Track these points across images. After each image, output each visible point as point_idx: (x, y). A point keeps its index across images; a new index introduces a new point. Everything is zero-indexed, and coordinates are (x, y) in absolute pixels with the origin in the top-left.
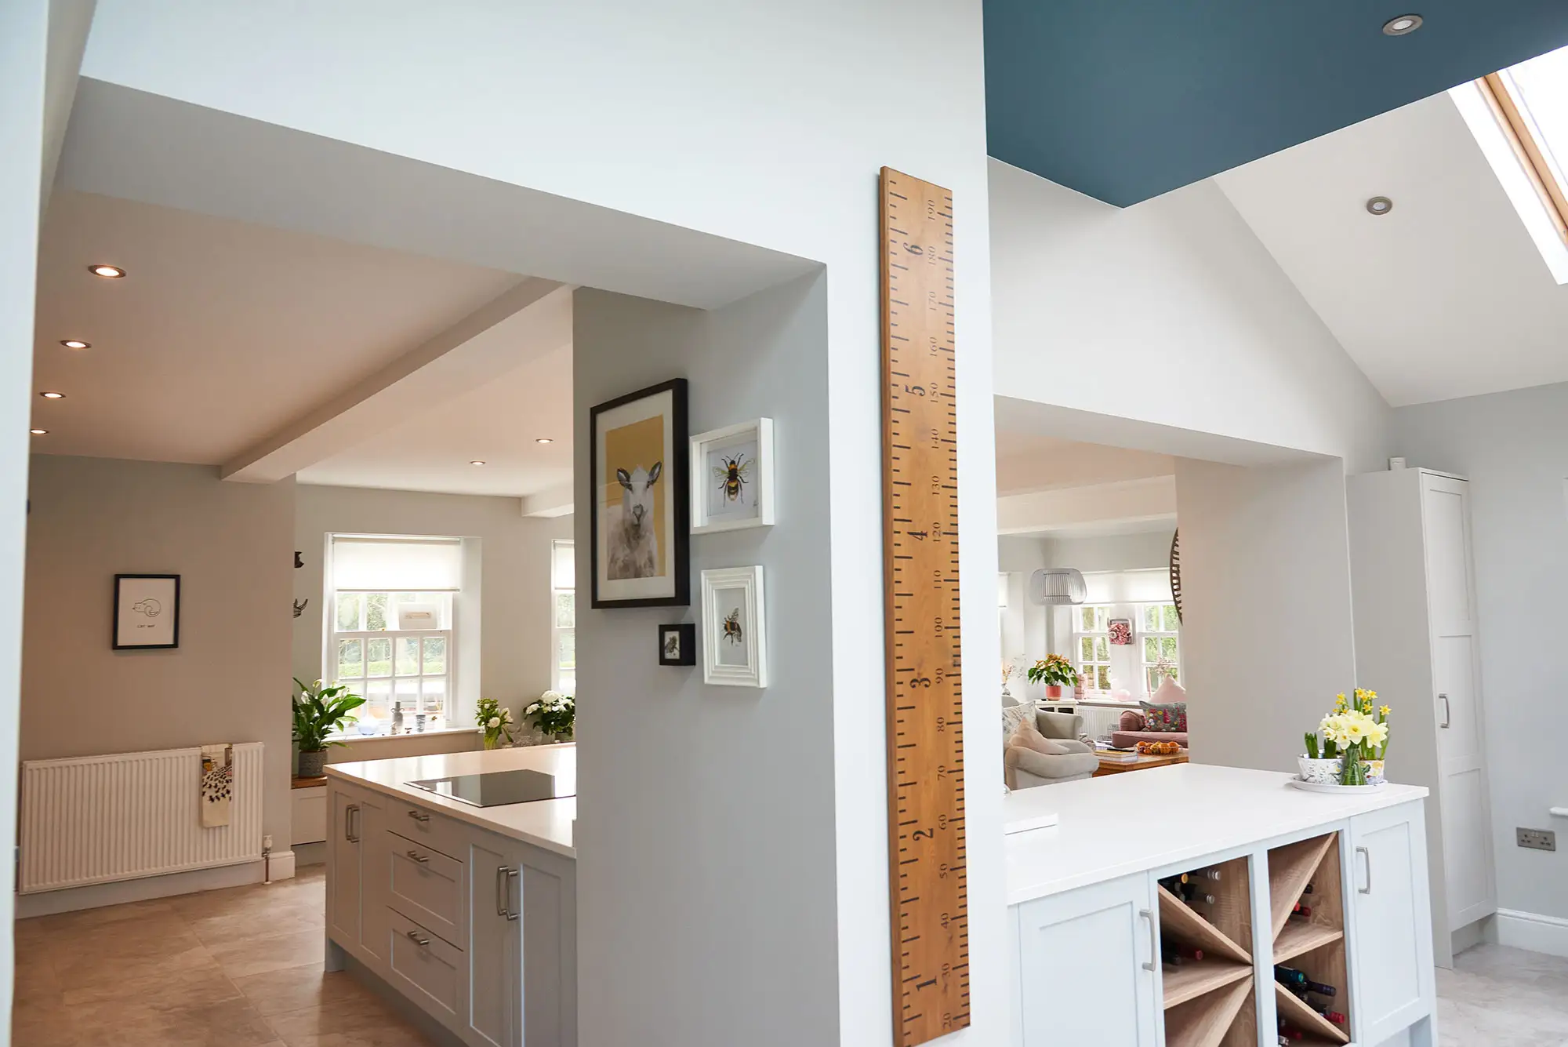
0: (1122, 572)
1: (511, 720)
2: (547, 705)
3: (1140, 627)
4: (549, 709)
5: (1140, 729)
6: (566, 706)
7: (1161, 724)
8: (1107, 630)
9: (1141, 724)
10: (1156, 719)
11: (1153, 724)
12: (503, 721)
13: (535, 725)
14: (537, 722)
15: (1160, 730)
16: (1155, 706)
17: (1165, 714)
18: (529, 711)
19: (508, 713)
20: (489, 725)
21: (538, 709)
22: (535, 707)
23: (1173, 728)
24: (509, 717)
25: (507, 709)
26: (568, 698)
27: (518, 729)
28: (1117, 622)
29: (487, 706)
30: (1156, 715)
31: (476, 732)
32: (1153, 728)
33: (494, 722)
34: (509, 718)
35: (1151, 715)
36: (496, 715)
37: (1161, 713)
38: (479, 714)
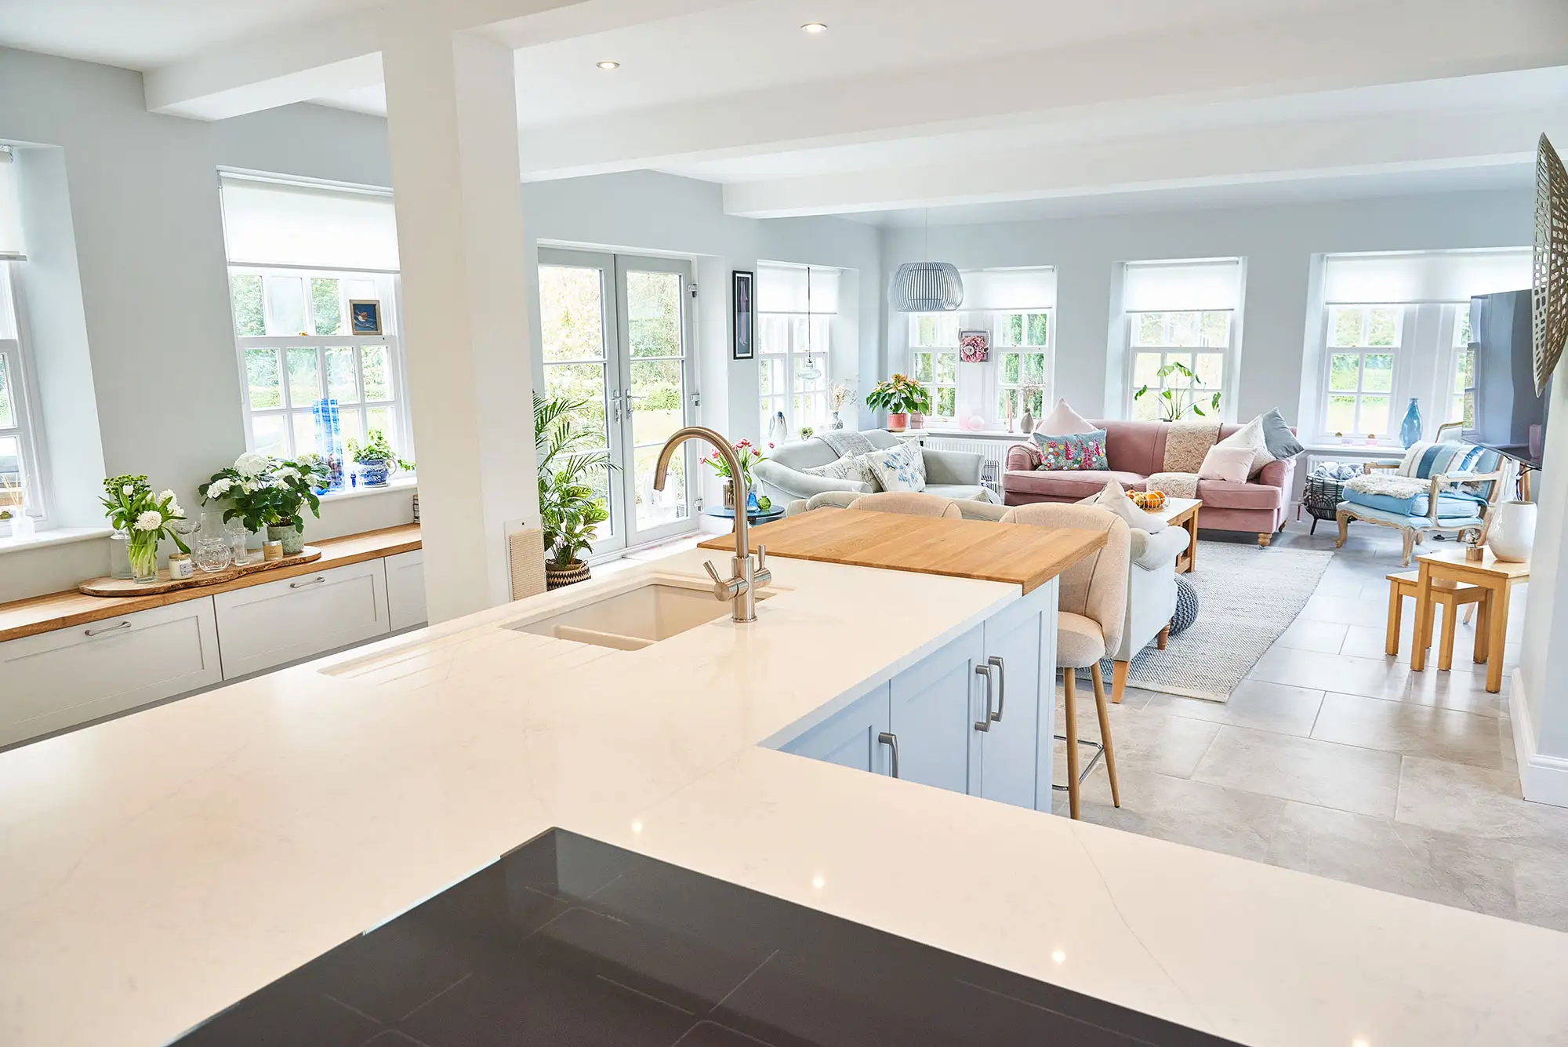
0: (982, 271)
1: (180, 512)
2: (248, 479)
3: (1001, 341)
4: (254, 486)
5: (1034, 468)
6: (289, 479)
7: (1062, 461)
8: (957, 344)
9: (1036, 461)
10: (1057, 455)
11: (1053, 461)
12: (167, 516)
13: (227, 516)
14: (231, 512)
15: (1061, 469)
16: (1053, 439)
17: (1067, 449)
18: (214, 491)
19: (174, 499)
20: (137, 526)
21: (232, 488)
22: (224, 484)
23: (1077, 466)
24: (177, 508)
25: (169, 493)
26: (289, 465)
27: (194, 526)
28: (976, 334)
29: (128, 490)
30: (1056, 449)
31: (107, 538)
32: (1053, 467)
33: (148, 520)
34: (178, 511)
35: (1051, 450)
36: (148, 507)
37: (1062, 447)
38: (110, 505)
